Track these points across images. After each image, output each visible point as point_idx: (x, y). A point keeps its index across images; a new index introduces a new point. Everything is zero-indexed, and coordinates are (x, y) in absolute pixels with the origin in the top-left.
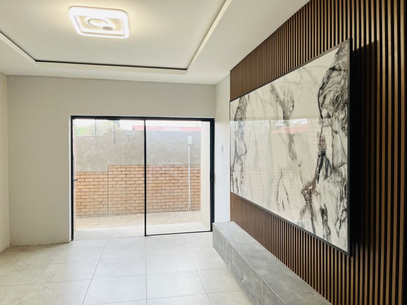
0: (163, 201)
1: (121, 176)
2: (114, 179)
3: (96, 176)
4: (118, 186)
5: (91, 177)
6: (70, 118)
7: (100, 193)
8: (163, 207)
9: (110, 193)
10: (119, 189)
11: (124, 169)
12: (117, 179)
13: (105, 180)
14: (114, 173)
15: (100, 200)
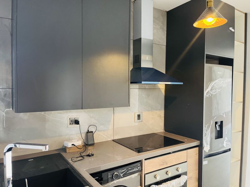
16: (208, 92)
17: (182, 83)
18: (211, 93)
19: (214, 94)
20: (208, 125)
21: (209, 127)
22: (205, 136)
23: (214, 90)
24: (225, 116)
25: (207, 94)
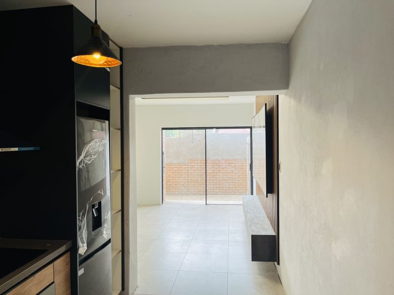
0: (227, 186)
1: (197, 167)
2: (192, 169)
3: (180, 166)
4: (195, 174)
5: (177, 166)
6: (161, 129)
7: (183, 179)
8: (228, 191)
9: (189, 178)
10: (196, 176)
11: (199, 162)
12: (194, 169)
13: (186, 169)
14: (192, 164)
15: (183, 183)
16: (81, 161)
17: (38, 148)
18: (86, 161)
19: (90, 162)
20: (83, 213)
21: (84, 215)
22: (79, 230)
23: (89, 157)
24: (103, 194)
25: (80, 164)
